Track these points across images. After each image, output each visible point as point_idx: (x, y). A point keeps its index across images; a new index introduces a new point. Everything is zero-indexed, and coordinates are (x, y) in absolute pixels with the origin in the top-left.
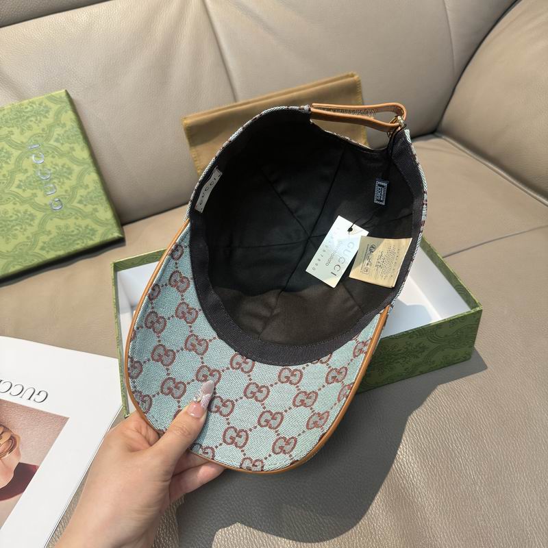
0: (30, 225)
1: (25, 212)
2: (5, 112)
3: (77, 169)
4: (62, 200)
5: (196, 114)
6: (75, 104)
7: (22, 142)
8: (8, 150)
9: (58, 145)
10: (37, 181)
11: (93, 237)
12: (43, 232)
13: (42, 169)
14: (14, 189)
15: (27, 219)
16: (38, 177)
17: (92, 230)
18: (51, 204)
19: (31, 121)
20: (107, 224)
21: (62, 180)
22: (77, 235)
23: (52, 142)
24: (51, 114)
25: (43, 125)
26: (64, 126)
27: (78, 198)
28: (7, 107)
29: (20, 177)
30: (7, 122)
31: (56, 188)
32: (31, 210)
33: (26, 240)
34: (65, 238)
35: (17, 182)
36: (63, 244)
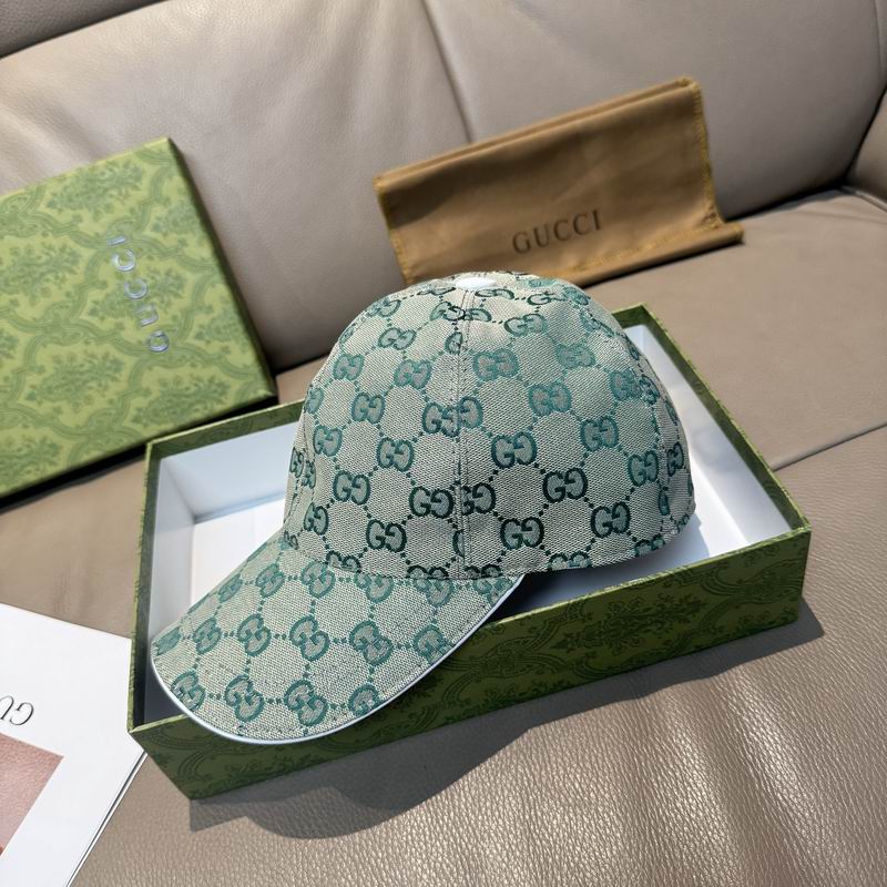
0: (114, 379)
1: (106, 357)
2: (67, 182)
3: (191, 278)
4: (167, 333)
5: (398, 169)
6: (188, 162)
7: (97, 235)
8: (74, 249)
9: (158, 236)
10: (124, 302)
11: (223, 398)
12: (136, 392)
13: (131, 279)
14: (84, 316)
15: (110, 368)
16: (125, 294)
17: (221, 385)
18: (148, 342)
19: (111, 196)
20: (247, 374)
21: (166, 298)
22: (195, 394)
23: (148, 233)
24: (145, 183)
25: (131, 203)
26: (167, 201)
27: (195, 329)
28: (71, 172)
29: (95, 295)
30: (70, 200)
31: (156, 313)
32: (114, 353)
33: (107, 406)
34: (175, 400)
35: (89, 305)
36: (172, 410)
